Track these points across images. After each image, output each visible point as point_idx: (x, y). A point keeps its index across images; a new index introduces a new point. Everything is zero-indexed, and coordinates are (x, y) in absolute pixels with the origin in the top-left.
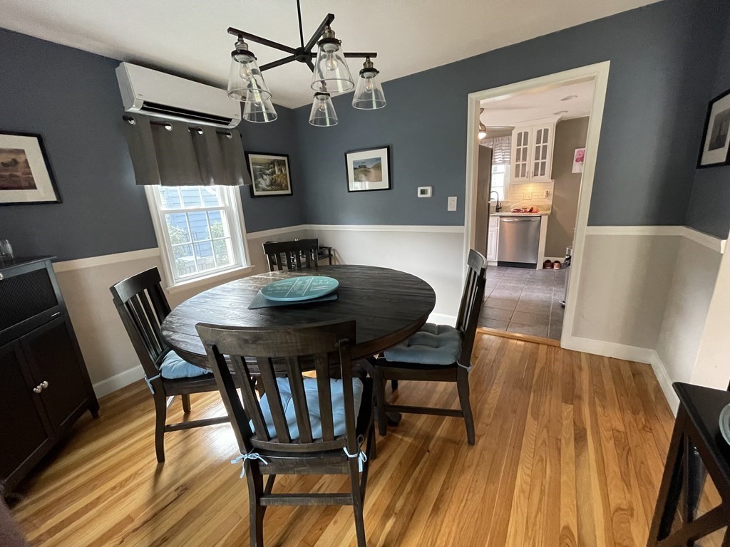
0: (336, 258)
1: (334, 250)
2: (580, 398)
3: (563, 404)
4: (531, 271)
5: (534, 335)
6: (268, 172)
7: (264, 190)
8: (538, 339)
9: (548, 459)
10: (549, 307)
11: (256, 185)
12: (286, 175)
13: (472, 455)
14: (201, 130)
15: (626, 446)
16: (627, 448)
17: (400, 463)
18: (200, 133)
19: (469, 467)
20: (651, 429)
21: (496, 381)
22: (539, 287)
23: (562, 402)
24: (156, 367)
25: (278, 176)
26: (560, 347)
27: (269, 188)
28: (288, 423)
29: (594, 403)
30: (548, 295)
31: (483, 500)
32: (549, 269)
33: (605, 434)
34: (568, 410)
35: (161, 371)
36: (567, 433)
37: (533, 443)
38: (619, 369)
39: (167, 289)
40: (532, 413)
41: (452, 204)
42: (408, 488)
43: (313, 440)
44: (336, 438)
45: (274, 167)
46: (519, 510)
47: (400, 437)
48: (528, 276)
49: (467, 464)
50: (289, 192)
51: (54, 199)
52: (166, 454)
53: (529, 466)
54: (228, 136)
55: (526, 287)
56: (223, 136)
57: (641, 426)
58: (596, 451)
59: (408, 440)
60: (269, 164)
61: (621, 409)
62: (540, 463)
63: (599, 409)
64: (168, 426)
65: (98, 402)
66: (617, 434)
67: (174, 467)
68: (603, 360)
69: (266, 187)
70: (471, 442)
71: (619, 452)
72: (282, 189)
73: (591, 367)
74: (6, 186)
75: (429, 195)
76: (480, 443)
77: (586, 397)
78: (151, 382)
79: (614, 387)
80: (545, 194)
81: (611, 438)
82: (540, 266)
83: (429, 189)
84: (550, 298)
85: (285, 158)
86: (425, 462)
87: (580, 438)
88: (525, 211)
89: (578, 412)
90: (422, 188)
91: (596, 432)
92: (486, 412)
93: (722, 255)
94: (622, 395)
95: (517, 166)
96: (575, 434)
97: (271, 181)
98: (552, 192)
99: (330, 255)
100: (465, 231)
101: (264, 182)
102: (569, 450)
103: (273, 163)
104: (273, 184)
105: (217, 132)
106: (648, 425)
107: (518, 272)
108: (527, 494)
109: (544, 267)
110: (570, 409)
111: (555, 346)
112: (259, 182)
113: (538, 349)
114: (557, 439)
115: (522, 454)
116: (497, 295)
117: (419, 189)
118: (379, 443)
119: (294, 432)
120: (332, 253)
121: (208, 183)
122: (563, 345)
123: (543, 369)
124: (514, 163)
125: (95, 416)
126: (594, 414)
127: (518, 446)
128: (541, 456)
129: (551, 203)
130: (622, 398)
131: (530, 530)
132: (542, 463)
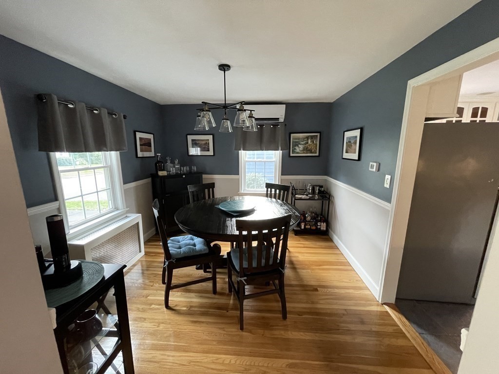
6: (302, 143)
7: (298, 153)
11: (293, 150)
12: (316, 144)
14: (264, 126)
19: (224, 331)
25: (310, 145)
27: (302, 152)
31: (206, 340)
37: (261, 364)
42: (203, 310)
45: (308, 140)
46: (205, 358)
47: (232, 298)
49: (227, 329)
50: (317, 154)
51: (213, 155)
56: (277, 126)
59: (231, 302)
60: (304, 138)
62: (243, 369)
69: (300, 152)
72: (311, 153)
74: (203, 150)
76: (244, 334)
85: (318, 134)
97: (304, 148)
101: (299, 149)
103: (307, 138)
104: (306, 150)
108: (215, 361)
112: (295, 149)
131: (194, 363)
132: (244, 371)
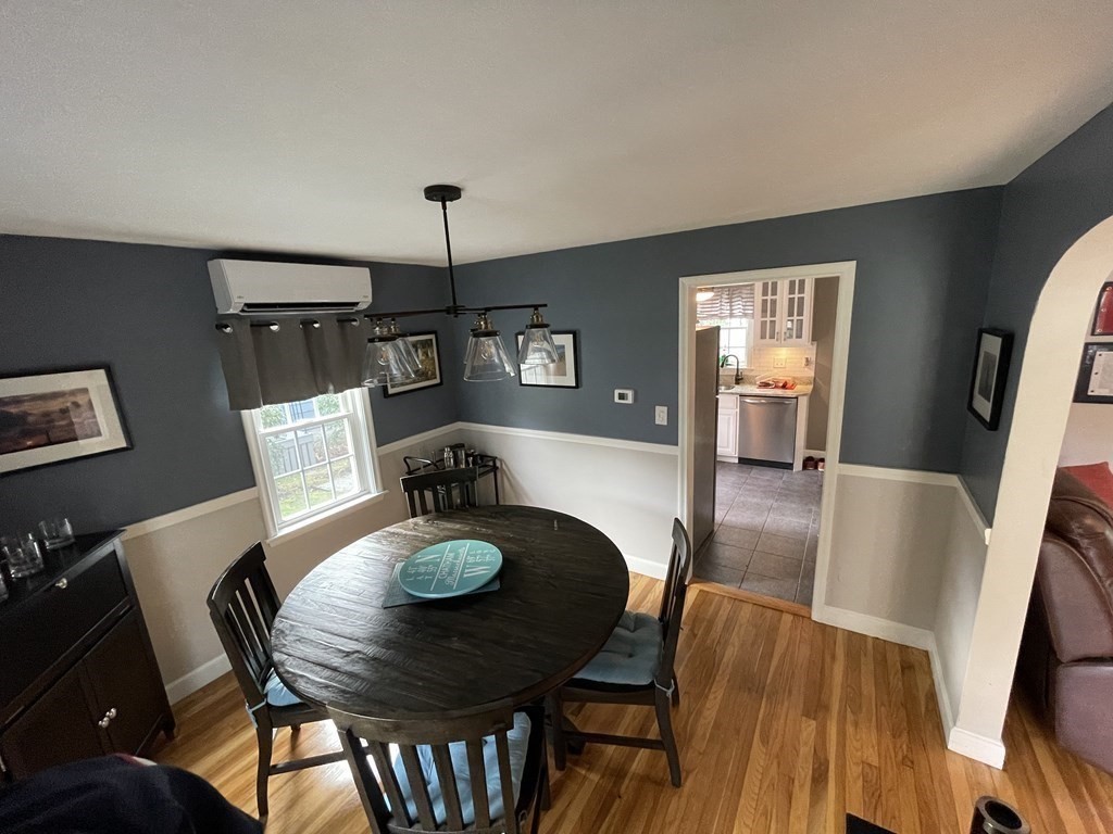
0: (503, 471)
1: (501, 461)
2: (826, 708)
3: (804, 718)
4: (785, 474)
5: (779, 597)
7: (402, 384)
8: (782, 604)
9: (774, 811)
10: (803, 544)
11: (392, 381)
12: (433, 359)
13: (676, 804)
14: (316, 323)
15: (877, 790)
16: (877, 794)
17: (582, 816)
18: (316, 325)
19: (671, 823)
20: (912, 762)
21: (717, 678)
22: (793, 506)
23: (803, 715)
24: (259, 688)
25: (423, 362)
26: (810, 618)
28: (431, 797)
29: (845, 718)
30: (804, 521)
32: (811, 471)
33: (853, 771)
34: (809, 728)
35: (266, 695)
36: (804, 771)
37: (758, 783)
38: (885, 658)
39: (268, 541)
40: (761, 732)
41: (661, 416)
43: (465, 826)
44: (492, 822)
45: (417, 350)
47: (583, 772)
48: (779, 483)
49: (668, 820)
50: (437, 381)
51: (124, 445)
52: (270, 802)
53: (749, 822)
54: (354, 323)
55: (775, 505)
56: (346, 324)
57: (900, 757)
58: (837, 797)
59: (594, 777)
61: (879, 728)
62: (764, 818)
63: (850, 729)
64: (274, 766)
65: (173, 710)
66: (867, 770)
67: (281, 823)
68: (866, 642)
69: (406, 381)
70: (677, 783)
71: (867, 799)
72: (428, 379)
73: (848, 654)
74: (62, 438)
75: (630, 400)
76: (688, 785)
77: (835, 707)
78: (253, 713)
79: (873, 689)
80: (804, 361)
81: (859, 777)
82: (798, 466)
83: (630, 394)
84: (808, 528)
85: (432, 337)
86: (614, 816)
87: (819, 778)
88: (776, 387)
89: (822, 733)
90: (621, 391)
91: (842, 768)
92: (700, 732)
93: (987, 546)
94: (883, 704)
95: (764, 324)
96: (814, 770)
98: (813, 359)
99: (495, 468)
100: (679, 454)
102: (802, 797)
103: (416, 346)
105: (338, 321)
106: (910, 756)
107: (768, 475)
109: (805, 467)
110: (810, 729)
111: (803, 617)
113: (779, 620)
114: (790, 777)
115: (742, 801)
116: (734, 519)
117: (617, 392)
118: (555, 784)
119: (440, 811)
120: (498, 464)
121: (325, 391)
122: (815, 617)
123: (784, 655)
124: (759, 318)
125: (170, 737)
126: (842, 734)
127: (737, 791)
128: (766, 806)
129: (813, 375)
130: (883, 708)
132: (766, 818)
